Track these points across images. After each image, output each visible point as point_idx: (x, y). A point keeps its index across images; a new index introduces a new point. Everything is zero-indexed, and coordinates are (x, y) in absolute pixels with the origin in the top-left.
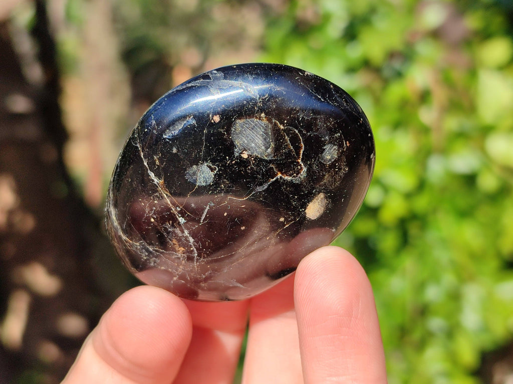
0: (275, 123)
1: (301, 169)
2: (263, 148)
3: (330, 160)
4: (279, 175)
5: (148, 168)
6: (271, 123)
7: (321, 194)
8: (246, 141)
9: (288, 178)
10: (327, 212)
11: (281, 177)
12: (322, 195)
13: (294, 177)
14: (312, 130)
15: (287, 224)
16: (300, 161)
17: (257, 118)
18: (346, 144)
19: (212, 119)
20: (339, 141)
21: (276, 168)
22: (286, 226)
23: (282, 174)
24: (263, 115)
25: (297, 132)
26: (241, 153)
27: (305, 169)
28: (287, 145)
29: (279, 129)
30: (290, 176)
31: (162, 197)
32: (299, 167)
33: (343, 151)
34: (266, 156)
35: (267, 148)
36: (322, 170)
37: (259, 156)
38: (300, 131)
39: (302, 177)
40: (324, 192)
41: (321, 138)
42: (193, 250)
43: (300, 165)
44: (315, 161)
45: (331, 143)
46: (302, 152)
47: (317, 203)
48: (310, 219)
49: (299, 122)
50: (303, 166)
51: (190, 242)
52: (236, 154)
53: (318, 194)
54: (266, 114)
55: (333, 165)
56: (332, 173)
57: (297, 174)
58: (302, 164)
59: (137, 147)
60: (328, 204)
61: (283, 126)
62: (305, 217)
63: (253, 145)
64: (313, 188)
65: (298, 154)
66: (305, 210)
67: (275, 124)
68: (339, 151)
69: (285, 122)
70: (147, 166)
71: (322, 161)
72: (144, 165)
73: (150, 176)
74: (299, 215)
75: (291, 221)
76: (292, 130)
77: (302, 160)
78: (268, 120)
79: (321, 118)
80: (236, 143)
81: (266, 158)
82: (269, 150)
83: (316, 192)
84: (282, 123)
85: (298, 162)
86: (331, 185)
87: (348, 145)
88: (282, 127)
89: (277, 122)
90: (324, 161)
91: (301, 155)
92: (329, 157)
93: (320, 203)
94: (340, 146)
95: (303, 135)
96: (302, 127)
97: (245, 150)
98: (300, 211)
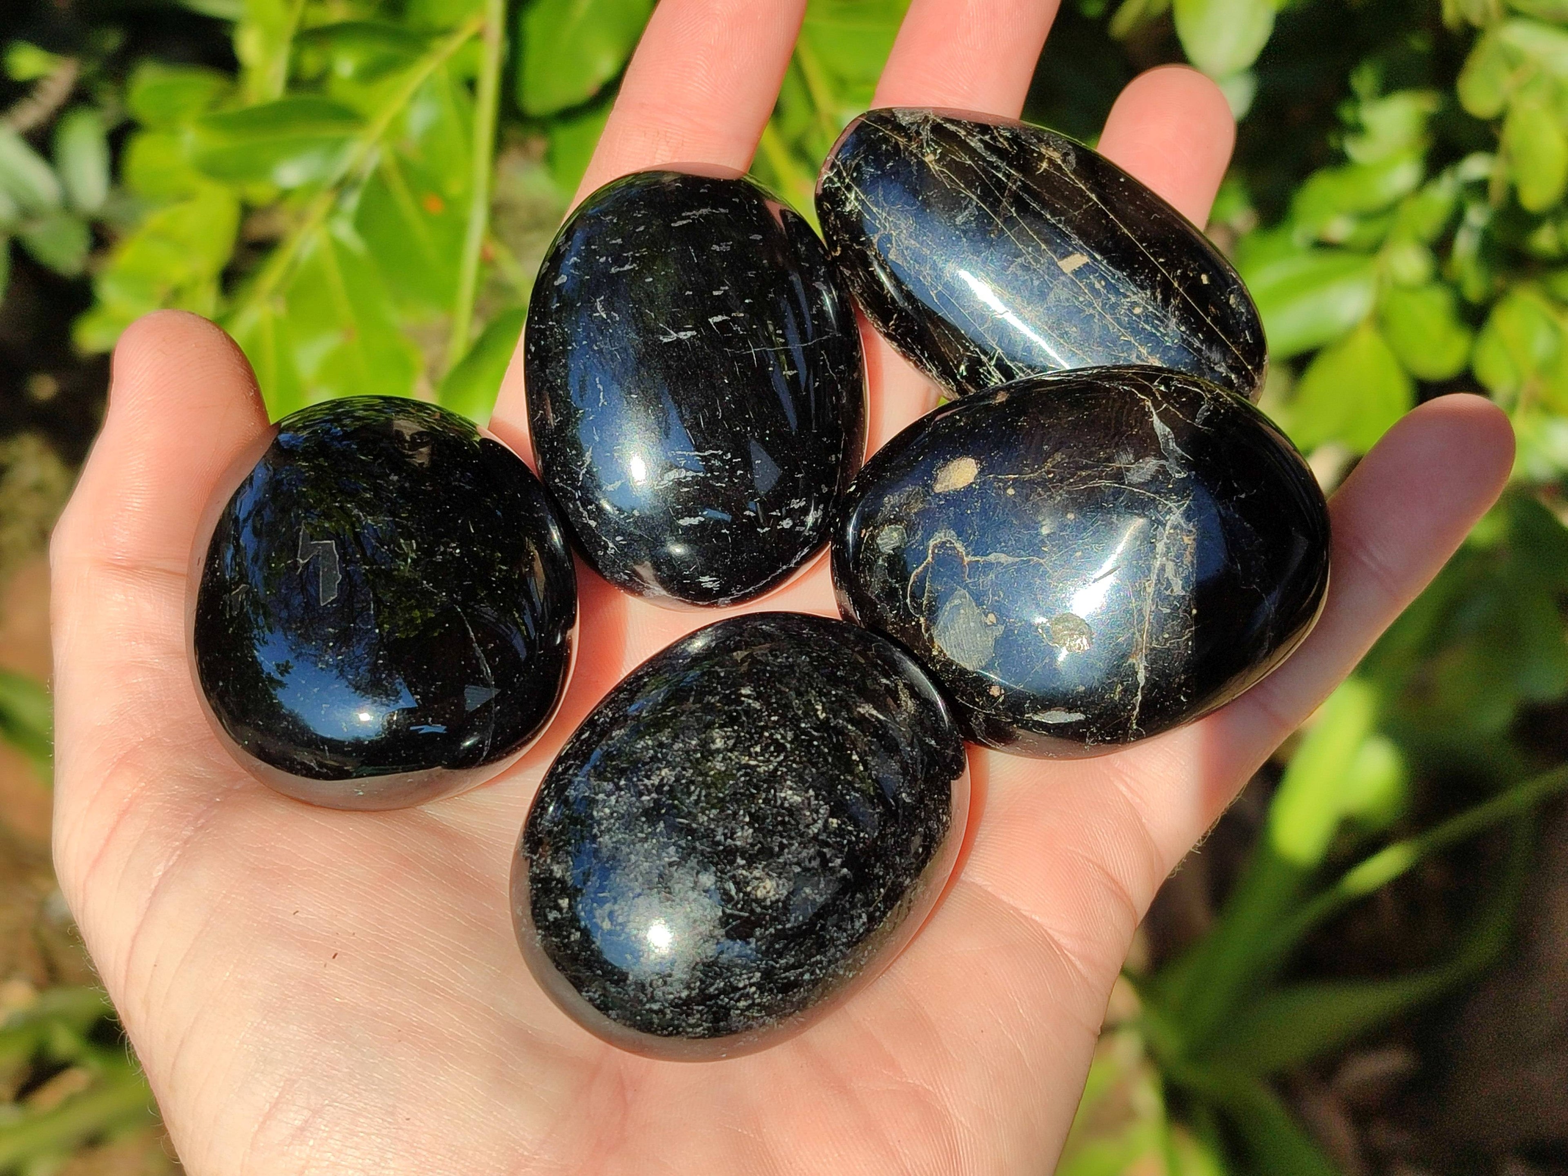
0: (926, 632)
1: (935, 546)
2: (962, 611)
3: (896, 530)
4: (967, 559)
5: (1139, 690)
6: (931, 635)
7: (937, 491)
8: (978, 635)
9: (960, 547)
10: (951, 457)
11: (967, 554)
12: (938, 488)
13: (951, 543)
14: (890, 587)
15: (1008, 480)
16: (930, 559)
17: (945, 655)
18: (865, 535)
19: (1001, 695)
20: (870, 545)
21: (964, 573)
22: (1013, 476)
23: (963, 559)
24: (935, 653)
25: (908, 601)
26: (993, 624)
27: (932, 543)
28: (932, 592)
29: (926, 620)
30: (955, 548)
31: (1151, 638)
32: (936, 551)
33: (875, 528)
34: (966, 598)
35: (957, 607)
36: (914, 524)
37: (974, 604)
38: (905, 598)
39: (942, 534)
40: (933, 490)
41: (887, 568)
42: (1171, 528)
43: (933, 552)
44: (913, 544)
45: (880, 552)
46: (920, 569)
47: (952, 481)
48: (977, 464)
49: (898, 609)
50: (931, 548)
51: (1166, 544)
52: (1001, 628)
53: (940, 493)
54: (930, 651)
55: (897, 520)
56: (906, 509)
57: (944, 543)
58: (930, 551)
59: (1137, 724)
60: (940, 468)
61: (919, 620)
62: (979, 473)
63: (972, 624)
64: (939, 506)
65: (926, 569)
66: (972, 483)
67: (927, 630)
68: (878, 533)
69: (913, 623)
70: (1139, 693)
71: (905, 535)
72: (1143, 697)
73: (1146, 678)
74: (984, 482)
75: (1001, 480)
76: (913, 606)
77: (927, 557)
78: (933, 642)
79: (872, 593)
80: (991, 642)
81: (967, 595)
82: (957, 602)
83: (940, 500)
84: (919, 625)
85: (933, 558)
86: (918, 493)
87: (864, 531)
88: (922, 620)
89: (923, 631)
90: (903, 534)
91: (923, 565)
92: (895, 534)
93: (948, 478)
94: (873, 537)
95: (904, 589)
96: (899, 601)
97: (987, 625)
98: (980, 486)
